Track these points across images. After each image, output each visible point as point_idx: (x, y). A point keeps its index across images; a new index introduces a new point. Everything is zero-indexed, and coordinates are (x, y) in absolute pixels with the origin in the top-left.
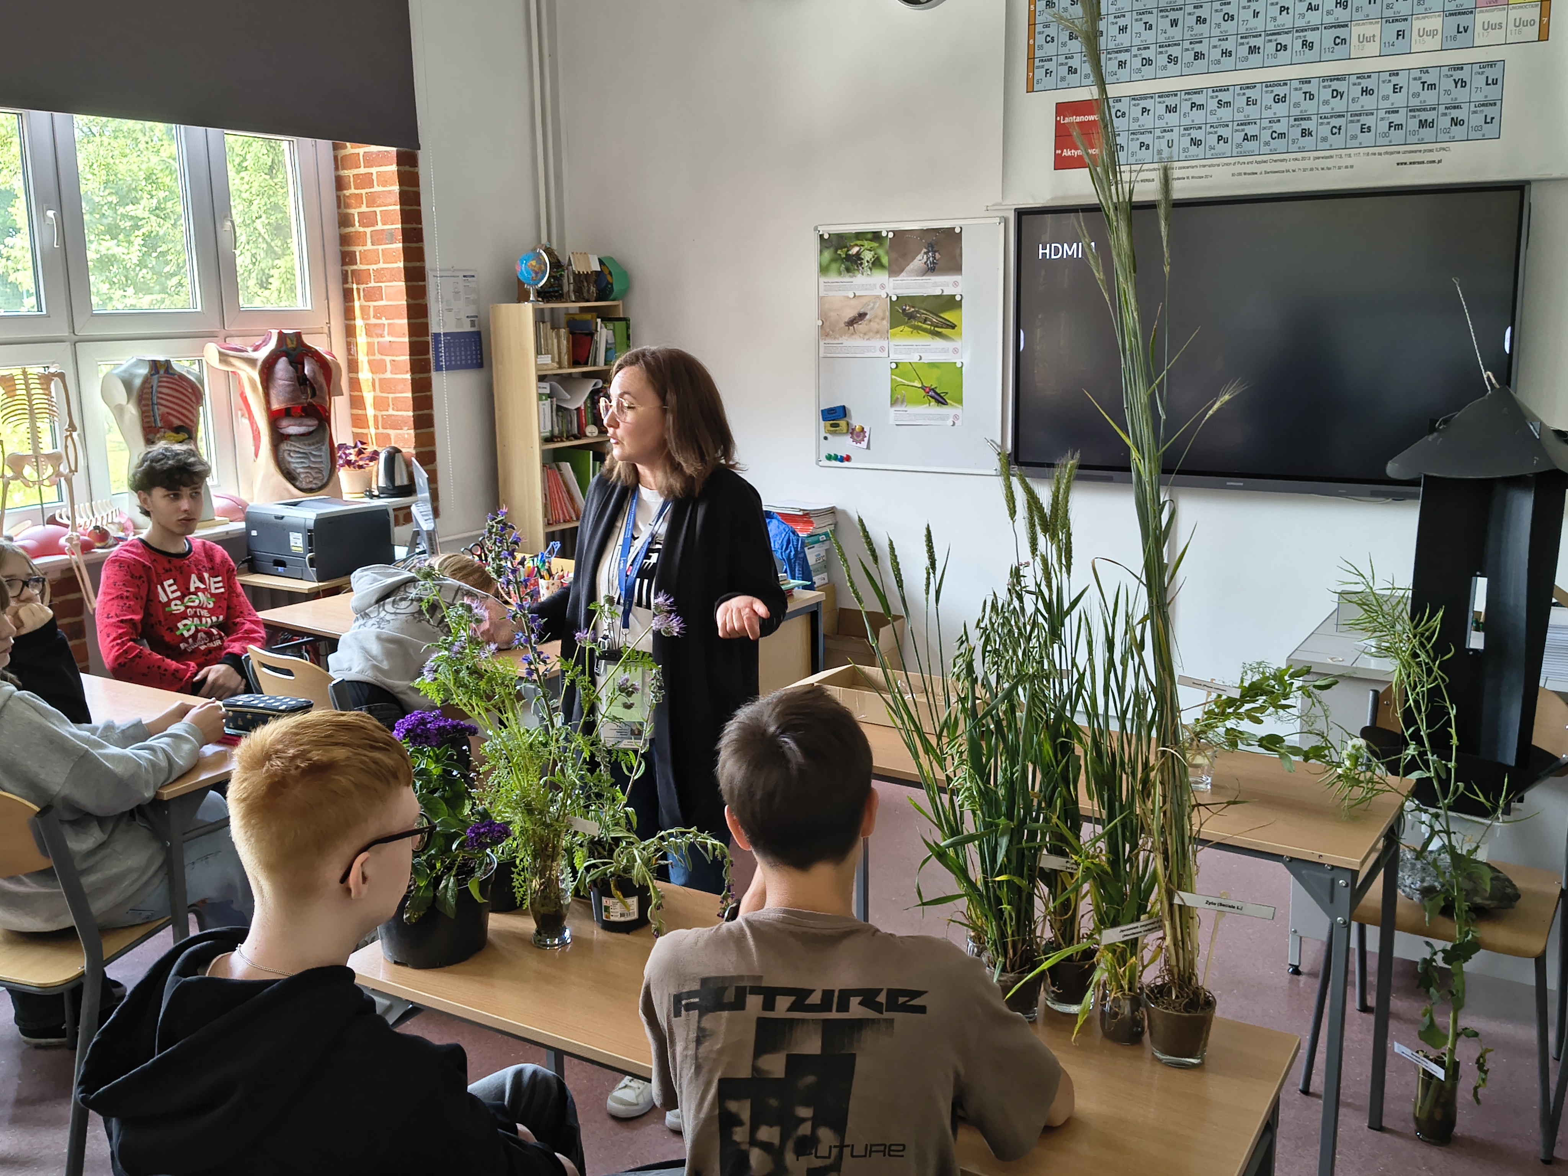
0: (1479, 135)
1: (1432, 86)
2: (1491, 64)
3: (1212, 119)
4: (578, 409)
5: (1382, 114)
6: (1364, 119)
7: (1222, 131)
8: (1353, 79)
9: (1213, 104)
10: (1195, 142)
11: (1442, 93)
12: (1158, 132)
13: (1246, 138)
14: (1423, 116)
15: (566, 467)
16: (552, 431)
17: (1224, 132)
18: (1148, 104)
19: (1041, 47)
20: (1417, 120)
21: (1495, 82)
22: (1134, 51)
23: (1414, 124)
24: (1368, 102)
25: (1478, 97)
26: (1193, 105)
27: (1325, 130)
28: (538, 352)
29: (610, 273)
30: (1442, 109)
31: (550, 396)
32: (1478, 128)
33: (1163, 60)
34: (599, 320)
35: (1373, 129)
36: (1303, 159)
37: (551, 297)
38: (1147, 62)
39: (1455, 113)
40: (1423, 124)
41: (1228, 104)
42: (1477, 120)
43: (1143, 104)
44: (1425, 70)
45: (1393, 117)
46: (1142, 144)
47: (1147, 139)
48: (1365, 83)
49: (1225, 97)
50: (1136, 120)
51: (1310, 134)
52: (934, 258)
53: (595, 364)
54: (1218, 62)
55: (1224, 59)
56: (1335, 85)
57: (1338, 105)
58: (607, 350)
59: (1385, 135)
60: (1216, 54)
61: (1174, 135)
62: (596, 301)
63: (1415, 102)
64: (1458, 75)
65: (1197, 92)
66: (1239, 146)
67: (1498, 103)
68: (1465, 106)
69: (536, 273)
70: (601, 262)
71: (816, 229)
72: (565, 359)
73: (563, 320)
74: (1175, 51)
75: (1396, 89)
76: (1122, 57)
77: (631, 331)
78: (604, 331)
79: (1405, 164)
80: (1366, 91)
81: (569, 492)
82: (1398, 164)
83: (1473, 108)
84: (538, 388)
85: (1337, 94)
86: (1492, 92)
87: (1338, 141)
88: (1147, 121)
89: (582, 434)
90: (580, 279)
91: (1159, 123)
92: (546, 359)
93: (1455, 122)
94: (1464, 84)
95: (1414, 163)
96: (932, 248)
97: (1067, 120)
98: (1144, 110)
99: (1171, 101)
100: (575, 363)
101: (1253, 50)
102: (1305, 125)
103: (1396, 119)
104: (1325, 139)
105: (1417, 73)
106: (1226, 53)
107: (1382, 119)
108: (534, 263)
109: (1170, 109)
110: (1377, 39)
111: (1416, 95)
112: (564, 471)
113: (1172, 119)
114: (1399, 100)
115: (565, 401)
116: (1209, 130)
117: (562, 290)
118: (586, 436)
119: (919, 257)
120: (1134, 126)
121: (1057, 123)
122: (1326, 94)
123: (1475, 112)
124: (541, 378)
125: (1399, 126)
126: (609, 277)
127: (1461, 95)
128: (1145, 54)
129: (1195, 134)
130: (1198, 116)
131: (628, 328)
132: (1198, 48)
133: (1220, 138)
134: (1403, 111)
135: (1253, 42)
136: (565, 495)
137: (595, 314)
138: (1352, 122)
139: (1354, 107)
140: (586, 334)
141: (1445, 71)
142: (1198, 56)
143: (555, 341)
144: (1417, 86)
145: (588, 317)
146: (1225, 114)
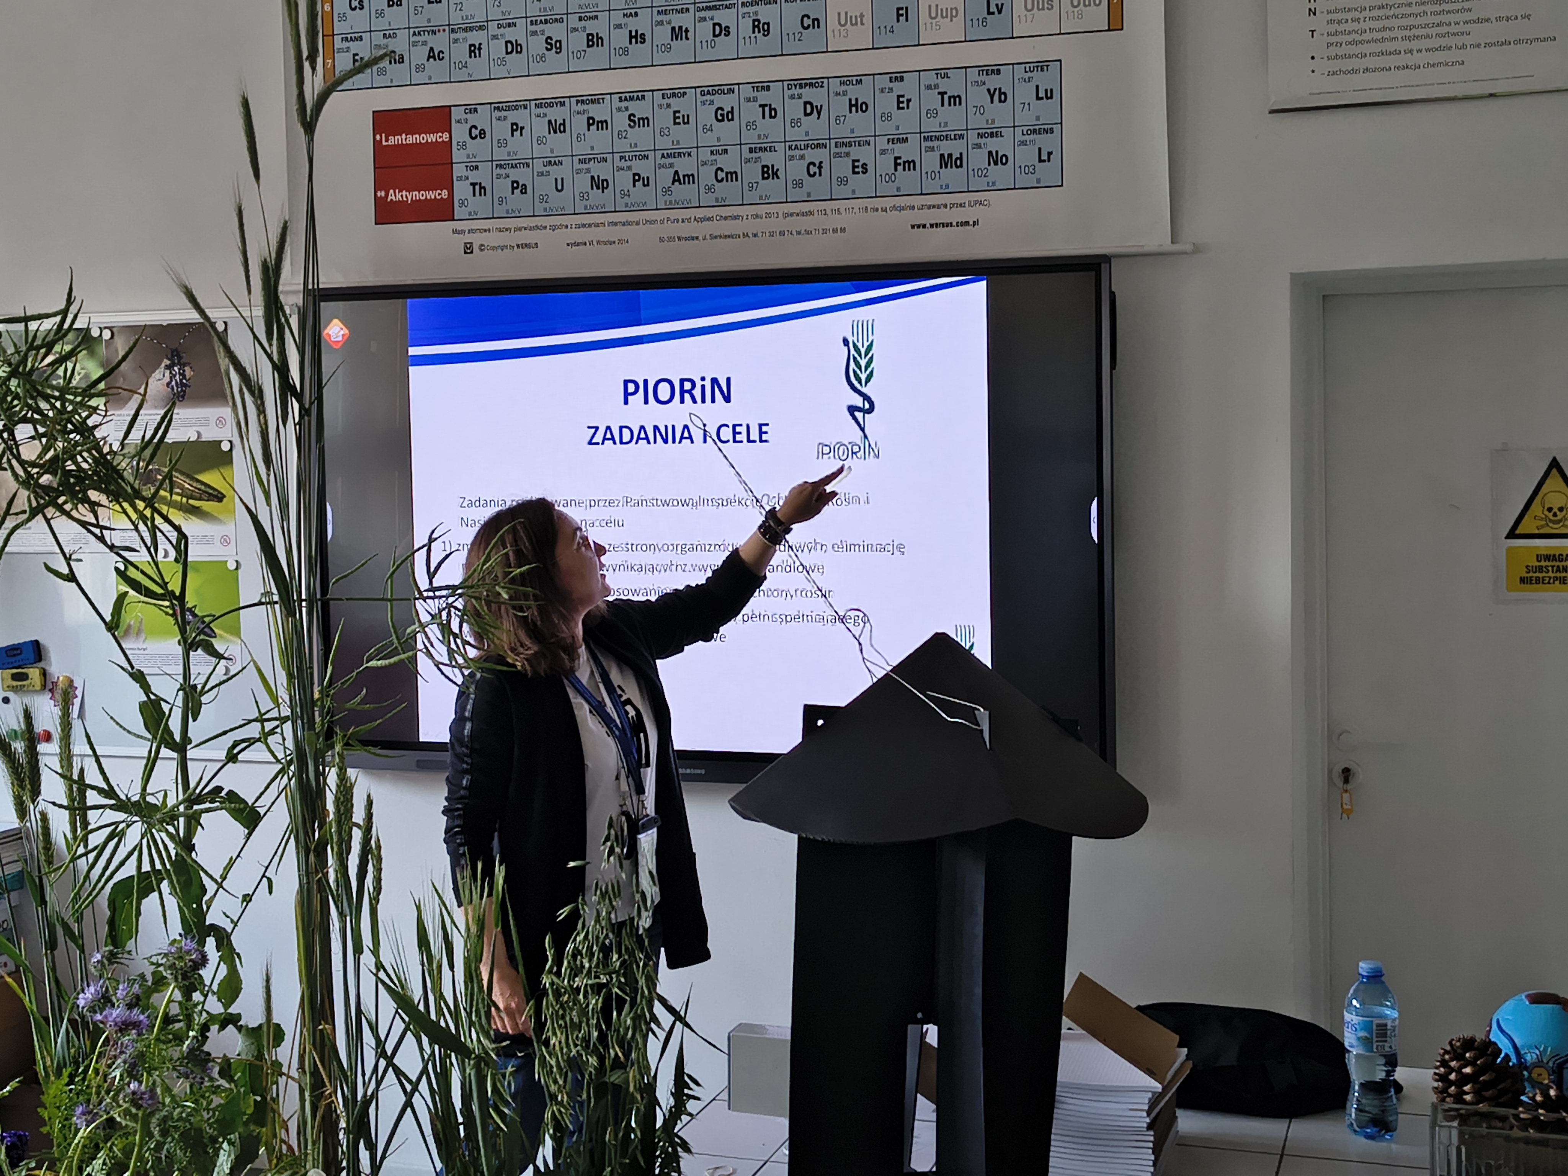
0: (1031, 180)
1: (956, 100)
2: (1042, 66)
3: (622, 146)
5: (882, 143)
6: (856, 152)
7: (639, 166)
8: (835, 84)
9: (621, 121)
10: (599, 184)
11: (972, 110)
12: (538, 165)
13: (676, 179)
14: (947, 147)
17: (644, 168)
18: (520, 117)
19: (343, 17)
20: (937, 155)
21: (1049, 96)
22: (493, 28)
23: (931, 161)
24: (859, 123)
25: (1026, 118)
26: (591, 121)
27: (797, 170)
30: (973, 137)
32: (1029, 170)
33: (537, 45)
35: (870, 168)
36: (768, 215)
38: (514, 48)
39: (993, 144)
40: (946, 161)
41: (645, 121)
42: (1027, 156)
43: (513, 116)
44: (942, 73)
45: (900, 150)
46: (515, 186)
47: (521, 175)
48: (853, 92)
49: (639, 109)
50: (502, 143)
51: (775, 175)
52: (183, 375)
54: (626, 51)
55: (635, 48)
56: (808, 94)
57: (815, 127)
59: (891, 178)
60: (621, 38)
61: (564, 171)
63: (931, 126)
64: (993, 82)
65: (595, 99)
66: (667, 191)
67: (1057, 128)
68: (1007, 133)
74: (556, 31)
75: (902, 103)
76: (475, 37)
79: (924, 226)
80: (857, 106)
82: (913, 227)
83: (1019, 137)
85: (811, 109)
86: (1046, 111)
87: (819, 185)
88: (521, 146)
91: (539, 151)
93: (995, 159)
94: (1003, 97)
95: (937, 225)
96: (176, 358)
97: (393, 140)
98: (515, 128)
99: (556, 114)
101: (678, 33)
102: (767, 159)
103: (906, 152)
104: (799, 184)
105: (930, 78)
106: (637, 37)
107: (883, 152)
109: (556, 128)
110: (867, 20)
111: (932, 113)
113: (559, 143)
114: (907, 121)
116: (618, 163)
119: (157, 374)
120: (501, 154)
121: (377, 144)
122: (795, 109)
123: (1023, 143)
125: (910, 165)
127: (1000, 113)
128: (510, 34)
129: (598, 170)
130: (599, 140)
132: (592, 27)
133: (636, 178)
134: (914, 139)
135: (678, 20)
138: (838, 155)
139: (838, 132)
141: (973, 74)
142: (593, 40)
144: (932, 100)
146: (641, 137)
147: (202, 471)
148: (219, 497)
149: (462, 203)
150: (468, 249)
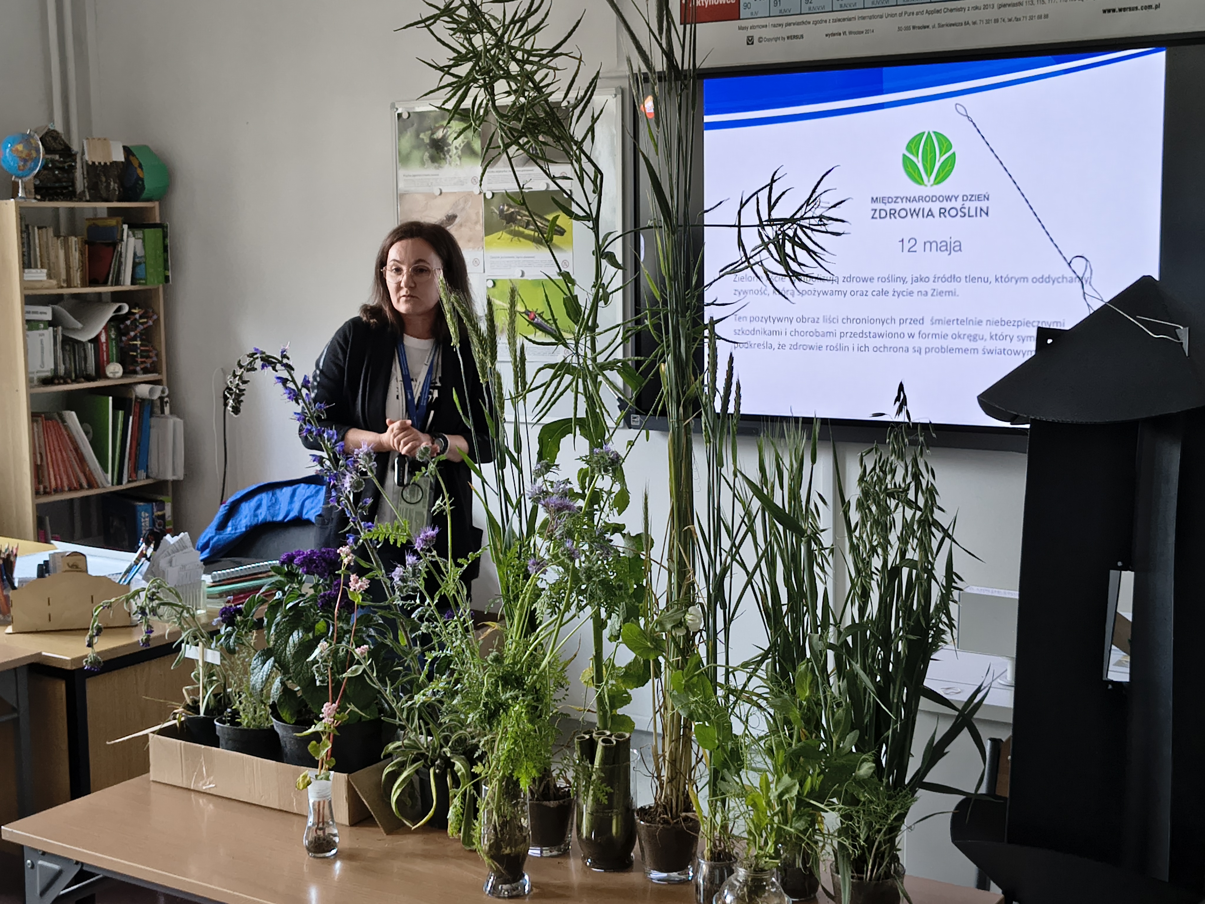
4: (96, 341)
15: (72, 417)
16: (56, 369)
28: (27, 263)
29: (140, 166)
31: (52, 323)
34: (125, 227)
36: (986, 7)
37: (57, 195)
53: (117, 282)
58: (135, 265)
62: (119, 200)
69: (25, 161)
70: (127, 150)
71: (393, 106)
72: (77, 276)
73: (82, 226)
77: (168, 241)
78: (132, 240)
79: (1114, 11)
81: (77, 449)
82: (1104, 11)
84: (24, 312)
89: (100, 373)
90: (93, 170)
92: (39, 275)
95: (1125, 9)
100: (93, 282)
108: (20, 147)
112: (69, 422)
115: (75, 330)
117: (73, 184)
118: (107, 378)
124: (30, 300)
126: (139, 171)
131: (165, 236)
136: (72, 455)
137: (120, 219)
140: (108, 245)
143: (62, 253)
145: (113, 222)
147: (550, 213)
148: (561, 232)
149: (746, 6)
150: (750, 41)
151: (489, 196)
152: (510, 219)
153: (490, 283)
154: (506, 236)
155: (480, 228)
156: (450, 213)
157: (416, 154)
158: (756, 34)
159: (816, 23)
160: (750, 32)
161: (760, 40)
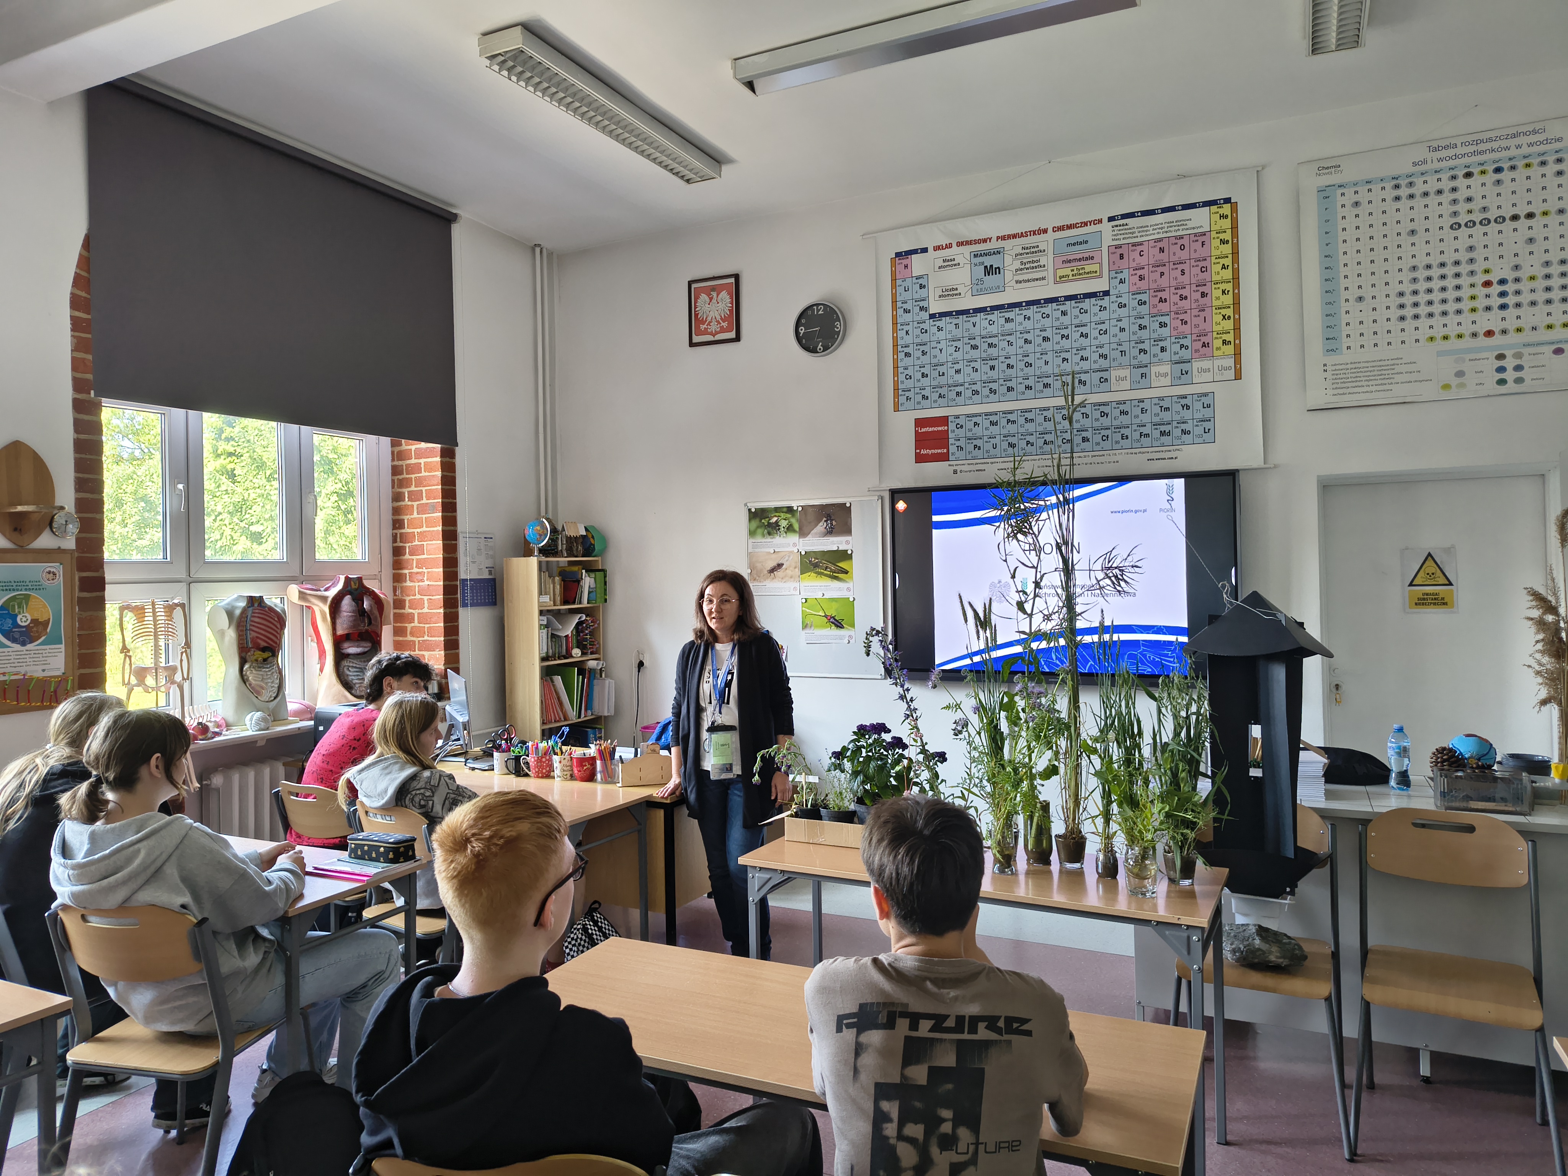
0: (1201, 440)
1: (1167, 409)
2: (1205, 395)
3: (1021, 430)
4: (567, 636)
5: (1135, 427)
6: (1123, 431)
7: (1028, 438)
8: (1114, 404)
9: (1022, 420)
10: (1012, 446)
11: (1174, 413)
12: (985, 439)
13: (1045, 443)
14: (1163, 428)
15: (558, 680)
16: (547, 652)
17: (1031, 439)
18: (978, 420)
19: (902, 382)
20: (1159, 431)
21: (1209, 406)
22: (967, 385)
23: (1156, 434)
24: (1125, 419)
25: (1198, 416)
26: (1008, 421)
27: (1098, 438)
28: (540, 593)
29: (593, 537)
30: (1175, 424)
31: (547, 626)
32: (1200, 436)
33: (986, 391)
34: (584, 571)
35: (1130, 437)
36: (1085, 457)
37: (550, 554)
38: (975, 392)
39: (1183, 426)
40: (1163, 434)
41: (1032, 420)
42: (1199, 430)
43: (975, 419)
44: (1161, 399)
45: (1142, 429)
46: (975, 447)
47: (978, 443)
48: (1122, 407)
49: (1029, 416)
50: (970, 430)
51: (1088, 440)
52: (832, 524)
53: (580, 603)
54: (1024, 393)
55: (1027, 391)
56: (1102, 408)
57: (1106, 421)
58: (589, 593)
59: (1138, 441)
60: (1022, 388)
61: (997, 441)
62: (583, 556)
63: (1156, 420)
64: (1183, 402)
65: (1011, 412)
66: (1041, 448)
67: (1212, 419)
68: (1190, 422)
69: (540, 535)
70: (586, 529)
71: (746, 505)
72: (558, 599)
73: (556, 571)
74: (994, 386)
75: (1143, 411)
76: (959, 389)
77: (607, 579)
78: (588, 579)
79: (1153, 460)
80: (1123, 413)
81: (559, 698)
82: (1148, 460)
83: (1195, 423)
84: (539, 620)
85: (1104, 414)
86: (1208, 413)
87: (1107, 444)
88: (978, 431)
89: (569, 655)
90: (570, 540)
91: (986, 433)
92: (546, 599)
93: (1184, 432)
94: (1188, 408)
95: (1159, 459)
96: (829, 518)
97: (923, 430)
98: (976, 424)
99: (994, 418)
100: (565, 602)
101: (1046, 386)
102: (1084, 434)
103: (1145, 430)
104: (1098, 444)
105: (1156, 401)
106: (1029, 388)
107: (1135, 431)
108: (538, 528)
109: (992, 423)
110: (1128, 378)
111: (1157, 415)
112: (556, 683)
113: (995, 430)
114: (1145, 418)
115: (558, 630)
116: (1020, 437)
117: (557, 548)
118: (572, 657)
119: (821, 524)
120: (969, 434)
121: (916, 432)
122: (1097, 414)
123: (1197, 426)
124: (541, 613)
125: (1147, 435)
126: (592, 540)
127: (1187, 414)
128: (974, 387)
129: (1011, 440)
130: (1012, 428)
131: (605, 577)
132: (1009, 384)
133: (1028, 443)
134: (1149, 426)
135: (1046, 381)
136: (556, 701)
137: (580, 567)
138: (1115, 432)
139: (1115, 423)
140: (574, 581)
141: (1175, 399)
142: (1010, 389)
143: (552, 586)
144: (1157, 409)
145: (575, 569)
146: (1031, 427)
147: (839, 562)
148: (846, 572)
149: (953, 454)
150: (955, 472)
151: (803, 553)
152: (816, 566)
153: (804, 601)
154: (813, 574)
155: (797, 571)
156: (780, 562)
157: (760, 531)
158: (958, 468)
159: (992, 463)
160: (955, 468)
161: (961, 471)
